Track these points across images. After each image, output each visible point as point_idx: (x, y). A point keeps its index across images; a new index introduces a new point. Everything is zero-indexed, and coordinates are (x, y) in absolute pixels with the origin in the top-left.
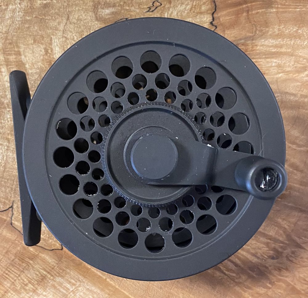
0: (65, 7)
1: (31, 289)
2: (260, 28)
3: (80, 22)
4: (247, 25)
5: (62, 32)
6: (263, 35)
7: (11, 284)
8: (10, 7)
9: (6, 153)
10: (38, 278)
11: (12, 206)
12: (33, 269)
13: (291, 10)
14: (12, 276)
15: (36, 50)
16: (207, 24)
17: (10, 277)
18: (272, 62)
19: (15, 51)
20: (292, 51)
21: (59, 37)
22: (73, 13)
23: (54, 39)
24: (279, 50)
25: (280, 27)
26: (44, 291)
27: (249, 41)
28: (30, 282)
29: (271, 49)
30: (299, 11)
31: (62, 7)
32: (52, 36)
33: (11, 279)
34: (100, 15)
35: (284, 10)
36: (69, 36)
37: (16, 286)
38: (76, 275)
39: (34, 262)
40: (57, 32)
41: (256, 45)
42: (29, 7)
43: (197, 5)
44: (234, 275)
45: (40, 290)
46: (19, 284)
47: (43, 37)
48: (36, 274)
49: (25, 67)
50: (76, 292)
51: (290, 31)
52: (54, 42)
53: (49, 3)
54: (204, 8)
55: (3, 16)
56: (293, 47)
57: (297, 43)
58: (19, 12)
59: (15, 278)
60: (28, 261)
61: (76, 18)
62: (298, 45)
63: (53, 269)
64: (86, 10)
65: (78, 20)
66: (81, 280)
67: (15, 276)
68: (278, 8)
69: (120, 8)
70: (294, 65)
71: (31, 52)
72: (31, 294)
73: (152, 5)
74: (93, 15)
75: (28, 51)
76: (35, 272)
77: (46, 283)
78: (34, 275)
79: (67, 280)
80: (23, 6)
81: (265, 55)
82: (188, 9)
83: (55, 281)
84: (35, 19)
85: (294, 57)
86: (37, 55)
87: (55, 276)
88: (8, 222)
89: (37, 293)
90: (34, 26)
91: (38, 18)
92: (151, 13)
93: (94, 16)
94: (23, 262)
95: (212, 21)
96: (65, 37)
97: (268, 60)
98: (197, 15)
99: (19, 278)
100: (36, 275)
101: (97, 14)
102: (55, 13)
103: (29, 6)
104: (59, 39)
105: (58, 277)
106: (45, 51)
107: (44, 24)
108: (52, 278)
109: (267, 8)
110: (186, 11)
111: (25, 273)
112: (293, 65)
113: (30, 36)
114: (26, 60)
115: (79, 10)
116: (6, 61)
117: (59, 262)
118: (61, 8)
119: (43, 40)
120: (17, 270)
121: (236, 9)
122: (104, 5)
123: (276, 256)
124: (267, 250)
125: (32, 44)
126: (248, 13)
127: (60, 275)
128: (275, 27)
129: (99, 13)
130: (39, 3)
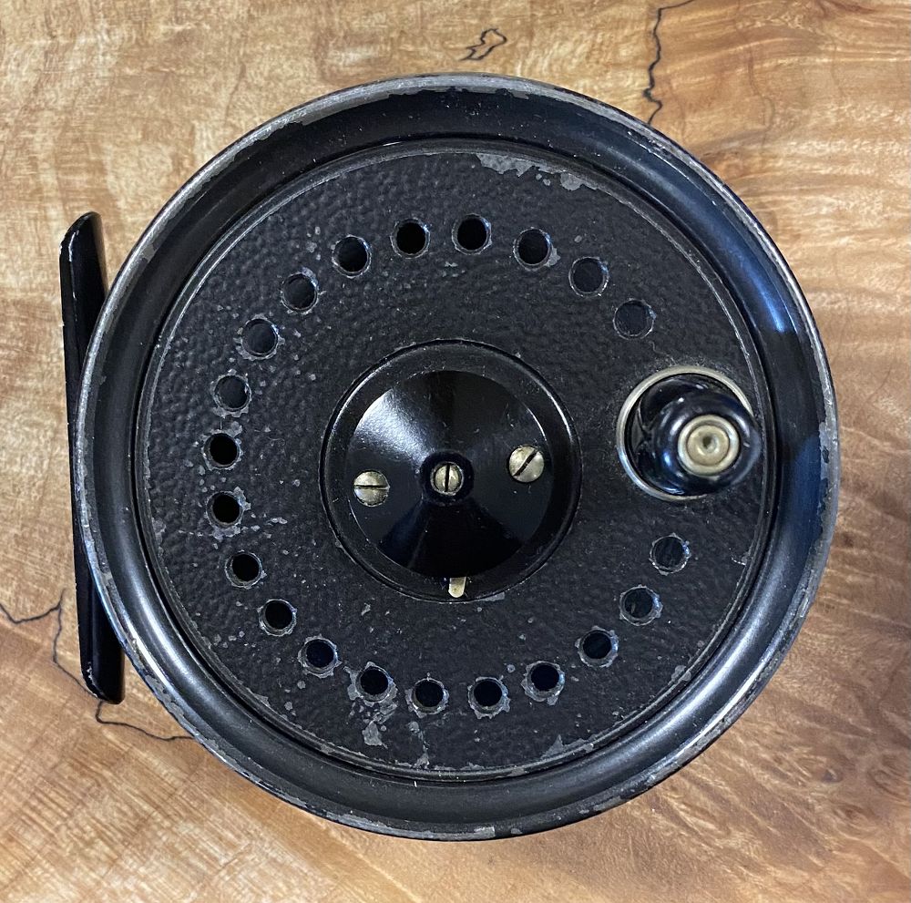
0: (235, 42)
1: (103, 858)
2: (785, 107)
3: (276, 84)
4: (747, 100)
5: (224, 113)
6: (794, 128)
7: (45, 840)
8: (82, 40)
9: (49, 449)
10: (125, 825)
11: (59, 604)
12: (111, 796)
13: (872, 59)
14: (48, 814)
15: (148, 160)
16: (635, 96)
17: (44, 818)
18: (819, 203)
19: (88, 161)
20: (877, 175)
21: (215, 124)
22: (258, 61)
23: (201, 130)
24: (839, 169)
25: (842, 108)
26: (144, 863)
27: (754, 143)
28: (100, 835)
29: (816, 167)
30: (897, 62)
31: (227, 43)
32: (196, 123)
33: (44, 824)
34: (332, 65)
35: (852, 60)
36: (242, 122)
37: (59, 847)
38: (240, 817)
39: (115, 774)
40: (209, 111)
41: (775, 157)
42: (133, 42)
43: (607, 43)
44: (711, 826)
45: (131, 861)
46: (66, 840)
47: (167, 122)
48: (120, 811)
49: (114, 206)
50: (238, 869)
51: (872, 118)
52: (201, 137)
53: (191, 31)
54: (624, 52)
55: (60, 65)
56: (878, 163)
57: (891, 151)
58: (104, 55)
59: (59, 823)
60: (99, 771)
61: (266, 74)
62: (895, 159)
63: (171, 795)
64: (294, 53)
65: (269, 79)
66: (252, 832)
67: (60, 816)
68: (834, 54)
69: (389, 49)
70: (884, 213)
71: (134, 164)
72: (103, 871)
73: (480, 43)
74: (313, 65)
75: (127, 162)
76: (118, 805)
77: (150, 840)
78: (115, 815)
79: (213, 831)
80: (116, 39)
81: (800, 183)
82: (580, 56)
83: (175, 834)
84: (150, 74)
85: (882, 191)
86: (150, 174)
88: (44, 653)
89: (122, 868)
90: (145, 94)
91: (159, 71)
92: (475, 63)
93: (315, 71)
94: (83, 775)
95: (648, 87)
96: (233, 126)
97: (811, 197)
98: (606, 72)
99: (71, 823)
100: (121, 816)
101: (323, 63)
102: (207, 58)
103: (134, 38)
104: (215, 130)
105: (185, 821)
106: (173, 163)
107: (173, 87)
108: (167, 823)
109: (803, 53)
110: (575, 61)
111: (88, 807)
112: (879, 213)
113: (134, 120)
114: (120, 186)
115: (273, 51)
116: (61, 189)
117: (190, 775)
118: (222, 44)
119: (169, 132)
120: (64, 797)
121: (716, 55)
122: (345, 37)
123: (836, 771)
124: (810, 753)
125: (137, 143)
126: (751, 67)
127: (191, 817)
128: (829, 106)
129: (329, 61)
130: (161, 30)
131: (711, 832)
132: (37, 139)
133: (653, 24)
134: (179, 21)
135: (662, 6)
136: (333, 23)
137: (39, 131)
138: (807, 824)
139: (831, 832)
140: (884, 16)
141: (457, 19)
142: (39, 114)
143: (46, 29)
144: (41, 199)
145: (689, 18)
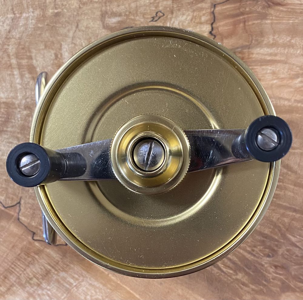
1: (36, 283)
2: (256, 38)
3: (89, 30)
4: (243, 35)
5: (71, 39)
6: (259, 44)
7: (16, 278)
8: (24, 15)
10: (43, 273)
11: (20, 202)
12: (38, 264)
13: (284, 21)
14: (17, 270)
15: (46, 55)
16: (207, 33)
18: (267, 69)
19: (27, 55)
20: (286, 60)
21: (68, 43)
22: (82, 22)
23: (64, 45)
24: (273, 58)
25: (274, 37)
26: (48, 285)
27: (246, 49)
28: (35, 276)
29: (266, 57)
30: (292, 23)
31: (72, 16)
32: (62, 43)
33: (16, 273)
34: (107, 23)
35: (278, 22)
36: (78, 42)
37: (21, 280)
38: (80, 270)
39: (39, 257)
40: (67, 38)
41: (252, 54)
42: (41, 15)
43: (197, 16)
44: (231, 272)
45: (44, 284)
46: (24, 278)
47: (53, 42)
49: (36, 71)
50: (79, 287)
51: (284, 41)
52: (64, 47)
53: (60, 12)
54: (203, 19)
55: (17, 23)
56: (286, 56)
57: (290, 52)
58: (32, 20)
59: (21, 272)
60: (34, 256)
61: (85, 26)
62: (291, 54)
63: (57, 264)
64: (94, 19)
65: (86, 28)
66: (84, 275)
69: (126, 18)
70: (288, 72)
71: (42, 56)
72: (35, 288)
73: (155, 16)
74: (101, 23)
75: (40, 56)
76: (40, 267)
77: (51, 278)
78: (39, 270)
79: (71, 275)
80: (36, 14)
81: (261, 62)
82: (189, 20)
83: (59, 276)
84: (47, 26)
85: (287, 65)
87: (59, 271)
88: (15, 218)
89: (42, 287)
90: (45, 33)
91: (49, 25)
92: (154, 23)
93: (101, 25)
94: (29, 257)
95: (211, 31)
96: (75, 44)
97: (264, 67)
98: (197, 26)
100: (41, 270)
102: (66, 21)
104: (68, 45)
105: (62, 271)
106: (55, 56)
107: (55, 31)
108: (56, 272)
109: (262, 19)
110: (187, 22)
111: (30, 267)
113: (42, 42)
114: (37, 64)
115: (87, 18)
116: (18, 65)
117: (63, 257)
119: (53, 46)
120: (23, 264)
121: (233, 20)
122: (111, 14)
123: (271, 254)
124: (263, 248)
125: (43, 49)
126: (245, 24)
127: (64, 270)
128: (270, 37)
129: (105, 22)
130: (50, 11)
131: (231, 273)
132: (10, 48)
133: (212, 10)
134: (56, 8)
135: (215, 3)
136: (107, 9)
137: (11, 45)
138: (262, 271)
139: (270, 273)
140: (288, 7)
141: (148, 8)
142: (11, 40)
143: (12, 11)
144: (12, 68)
145: (224, 7)
